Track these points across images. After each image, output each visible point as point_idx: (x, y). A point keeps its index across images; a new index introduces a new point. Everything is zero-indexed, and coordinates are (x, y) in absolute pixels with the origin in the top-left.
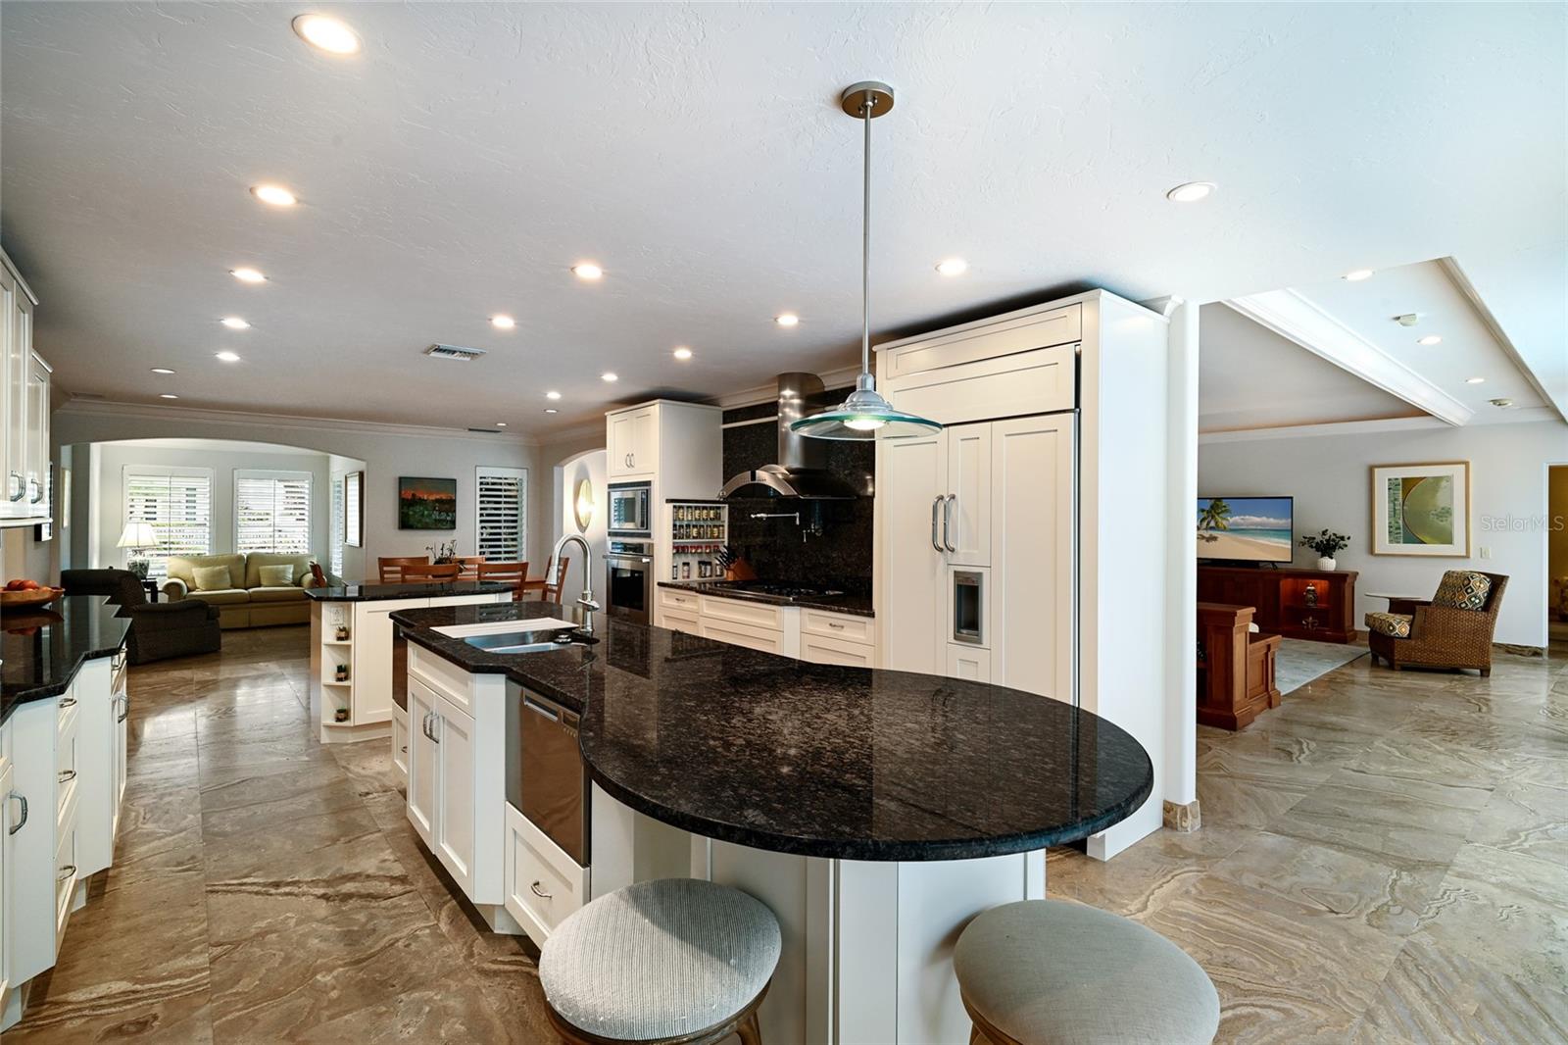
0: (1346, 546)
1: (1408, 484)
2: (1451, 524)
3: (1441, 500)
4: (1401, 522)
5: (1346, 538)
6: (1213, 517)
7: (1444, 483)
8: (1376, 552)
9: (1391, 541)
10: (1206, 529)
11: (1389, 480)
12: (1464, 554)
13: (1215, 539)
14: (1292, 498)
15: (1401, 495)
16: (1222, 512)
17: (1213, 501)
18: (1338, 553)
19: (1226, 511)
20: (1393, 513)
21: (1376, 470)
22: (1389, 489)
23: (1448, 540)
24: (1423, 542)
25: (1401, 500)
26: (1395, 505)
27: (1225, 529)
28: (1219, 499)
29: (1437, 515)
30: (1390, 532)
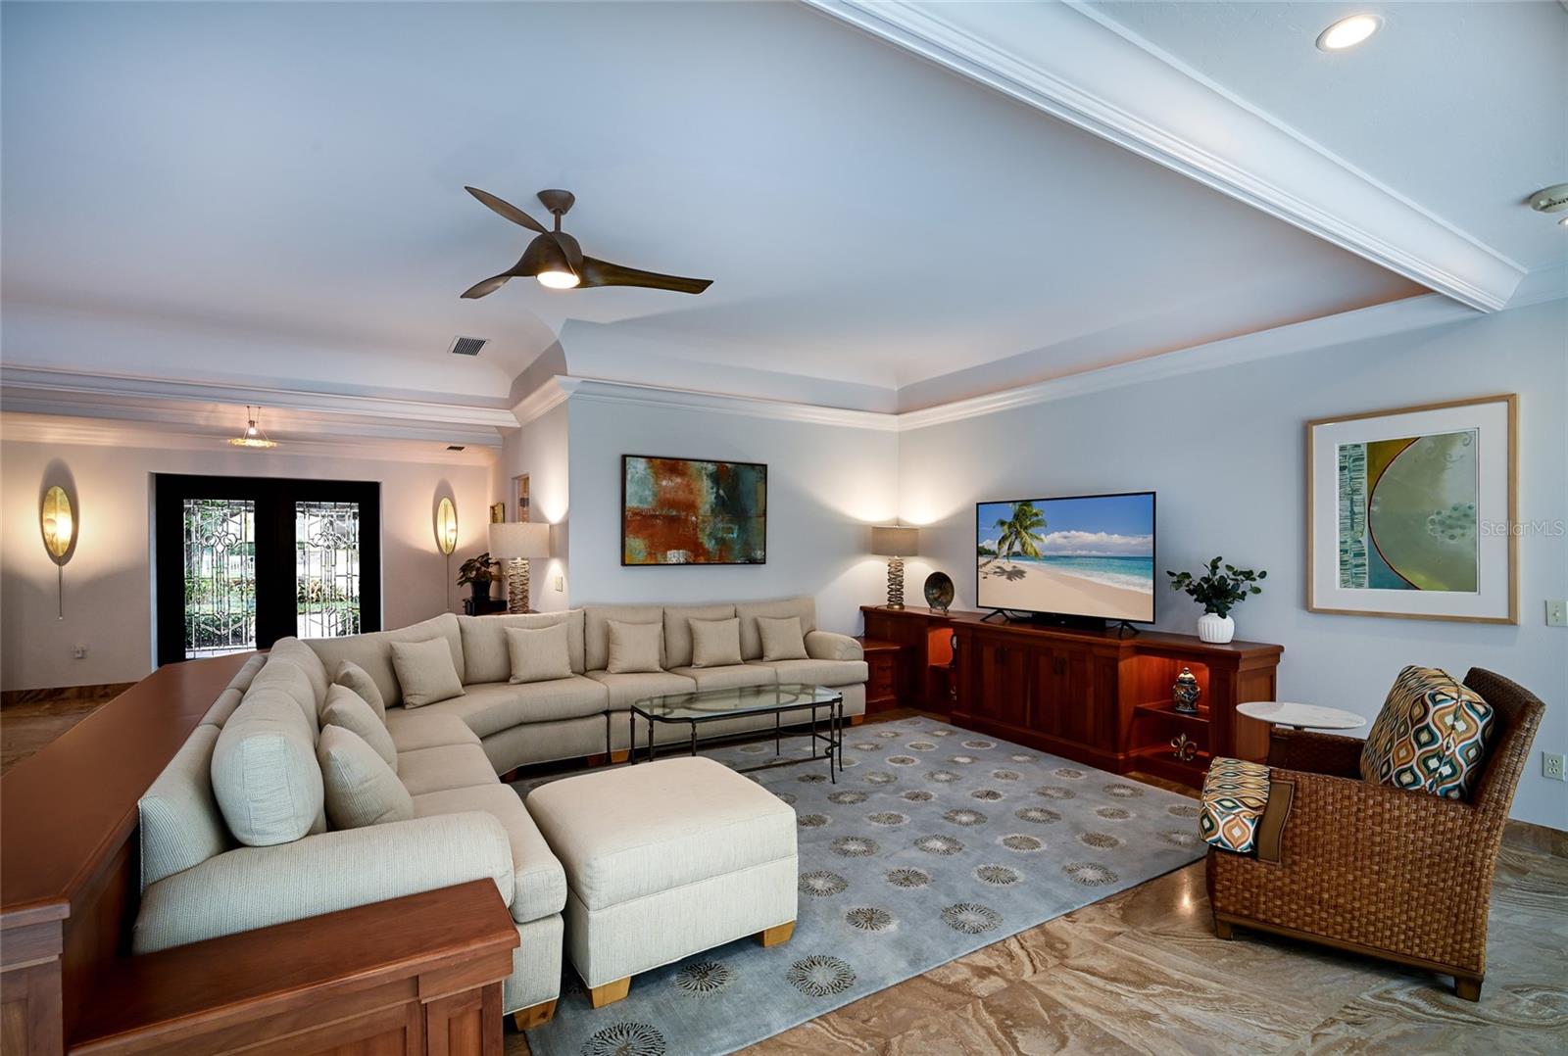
0: (1257, 591)
1: (1381, 455)
2: (1475, 544)
3: (1451, 490)
4: (1365, 539)
5: (1256, 574)
6: (1018, 534)
7: (1457, 450)
8: (1315, 606)
9: (1344, 583)
10: (1007, 556)
11: (1342, 449)
12: (1503, 615)
13: (1018, 574)
14: (1154, 493)
15: (1365, 482)
16: (1032, 525)
17: (1017, 506)
18: (1237, 605)
19: (1039, 523)
20: (1350, 520)
21: (1315, 428)
22: (1342, 469)
23: (1465, 579)
24: (1411, 586)
25: (1364, 491)
26: (1352, 501)
27: (1036, 557)
28: (1027, 503)
29: (1442, 523)
30: (1343, 563)
